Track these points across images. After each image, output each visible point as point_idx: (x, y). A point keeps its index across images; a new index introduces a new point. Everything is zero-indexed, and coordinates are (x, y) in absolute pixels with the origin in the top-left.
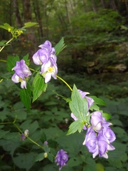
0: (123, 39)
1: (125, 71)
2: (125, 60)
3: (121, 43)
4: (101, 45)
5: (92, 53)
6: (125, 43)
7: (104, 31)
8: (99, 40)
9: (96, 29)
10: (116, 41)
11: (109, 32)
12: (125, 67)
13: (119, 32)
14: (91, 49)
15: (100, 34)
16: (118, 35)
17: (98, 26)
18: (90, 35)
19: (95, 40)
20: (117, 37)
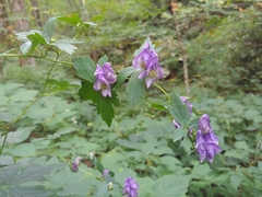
0: (165, 32)
1: (168, 77)
2: (167, 61)
3: (160, 37)
4: (134, 40)
5: (120, 52)
6: (166, 37)
7: (137, 19)
8: (131, 33)
9: (125, 16)
10: (154, 34)
11: (144, 21)
12: (168, 73)
13: (157, 21)
14: (120, 46)
15: (131, 24)
16: (155, 25)
17: (127, 11)
18: (117, 26)
19: (125, 32)
20: (155, 28)
